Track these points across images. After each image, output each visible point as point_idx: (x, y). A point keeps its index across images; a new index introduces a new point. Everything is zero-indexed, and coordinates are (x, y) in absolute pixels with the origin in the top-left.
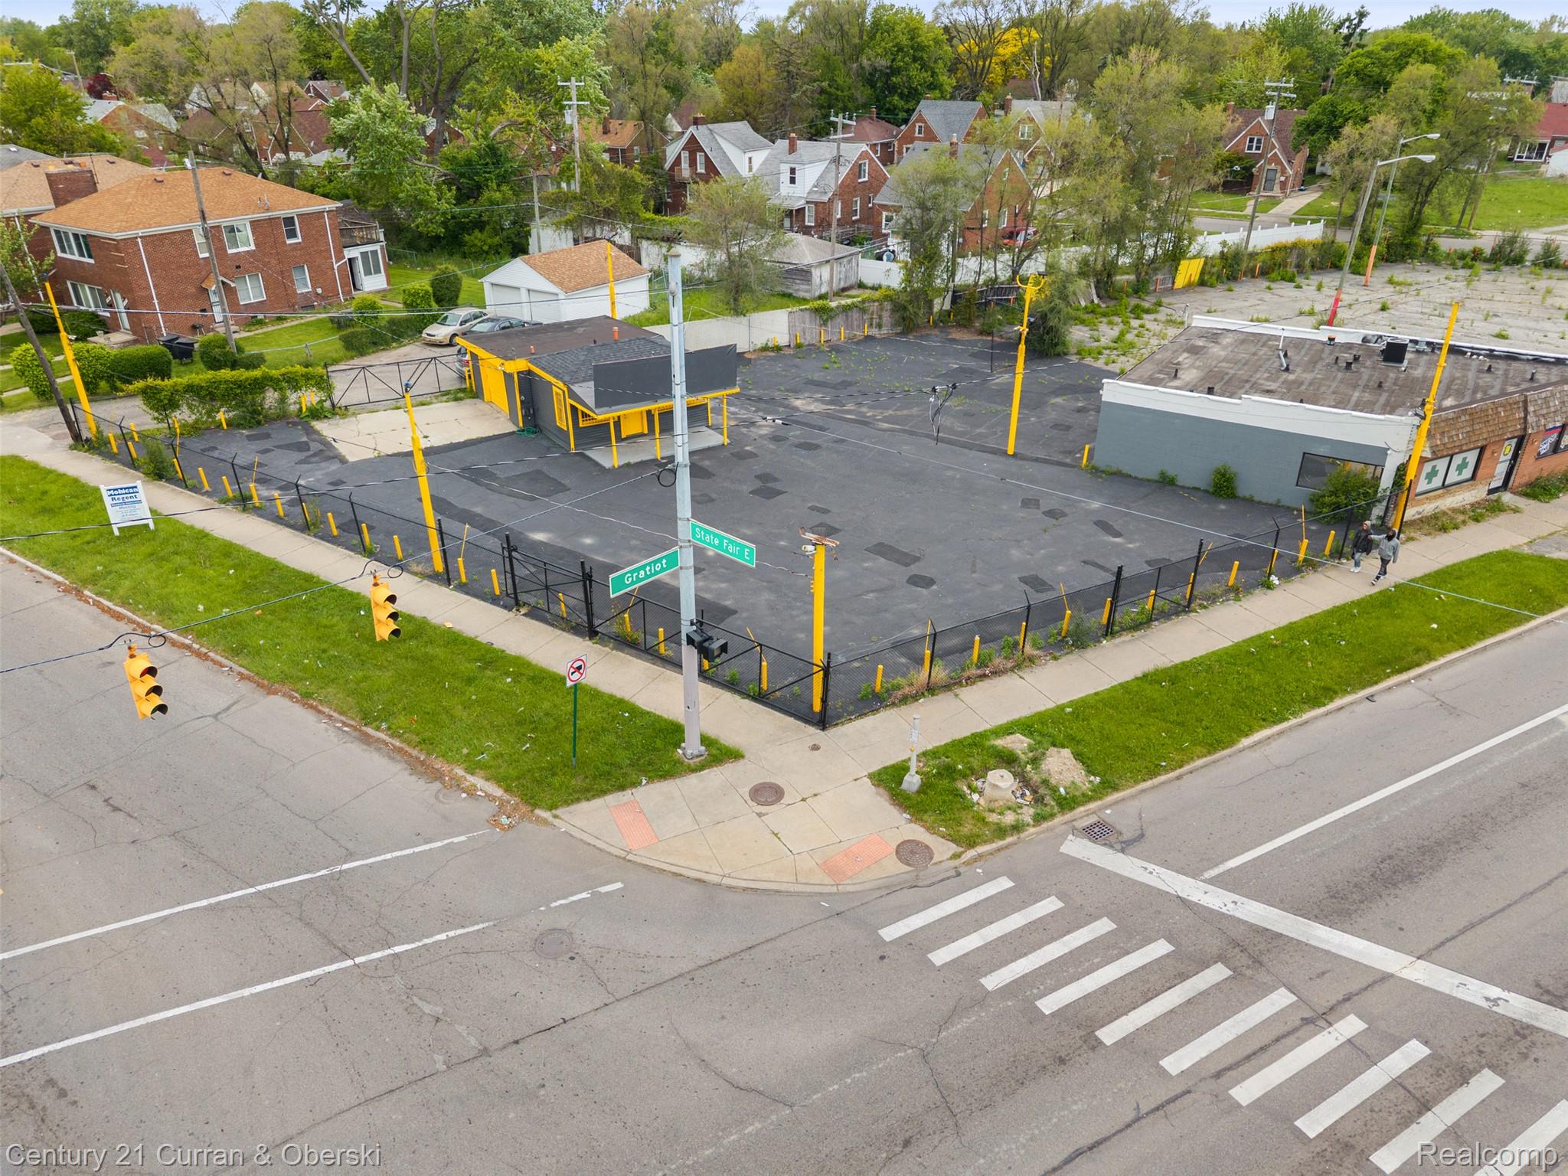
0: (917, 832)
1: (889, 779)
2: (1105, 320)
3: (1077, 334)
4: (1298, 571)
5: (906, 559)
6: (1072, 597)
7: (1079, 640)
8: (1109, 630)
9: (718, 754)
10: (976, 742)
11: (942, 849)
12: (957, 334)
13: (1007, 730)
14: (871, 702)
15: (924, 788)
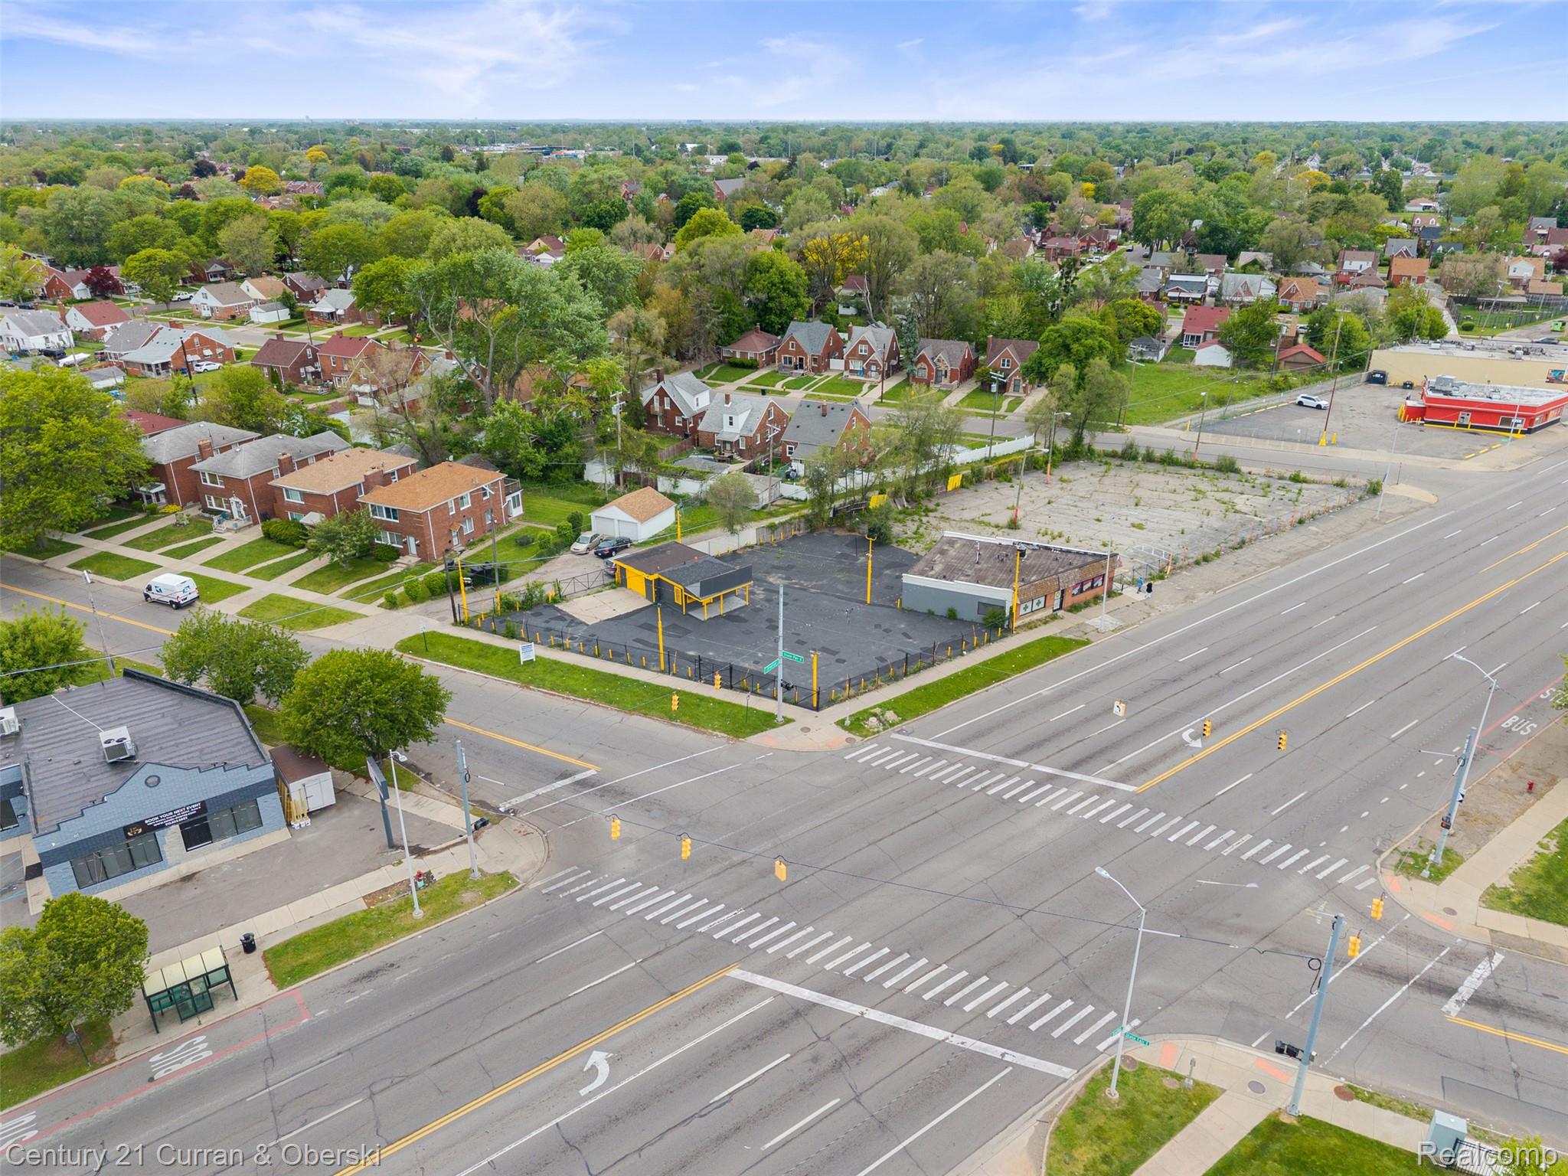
0: (851, 735)
1: (841, 723)
2: (910, 518)
3: (897, 529)
4: (974, 648)
5: (834, 653)
6: (893, 664)
7: (896, 678)
8: (906, 675)
9: (788, 721)
10: (865, 711)
11: (858, 739)
12: (838, 532)
13: (875, 707)
14: (831, 703)
15: (852, 723)
